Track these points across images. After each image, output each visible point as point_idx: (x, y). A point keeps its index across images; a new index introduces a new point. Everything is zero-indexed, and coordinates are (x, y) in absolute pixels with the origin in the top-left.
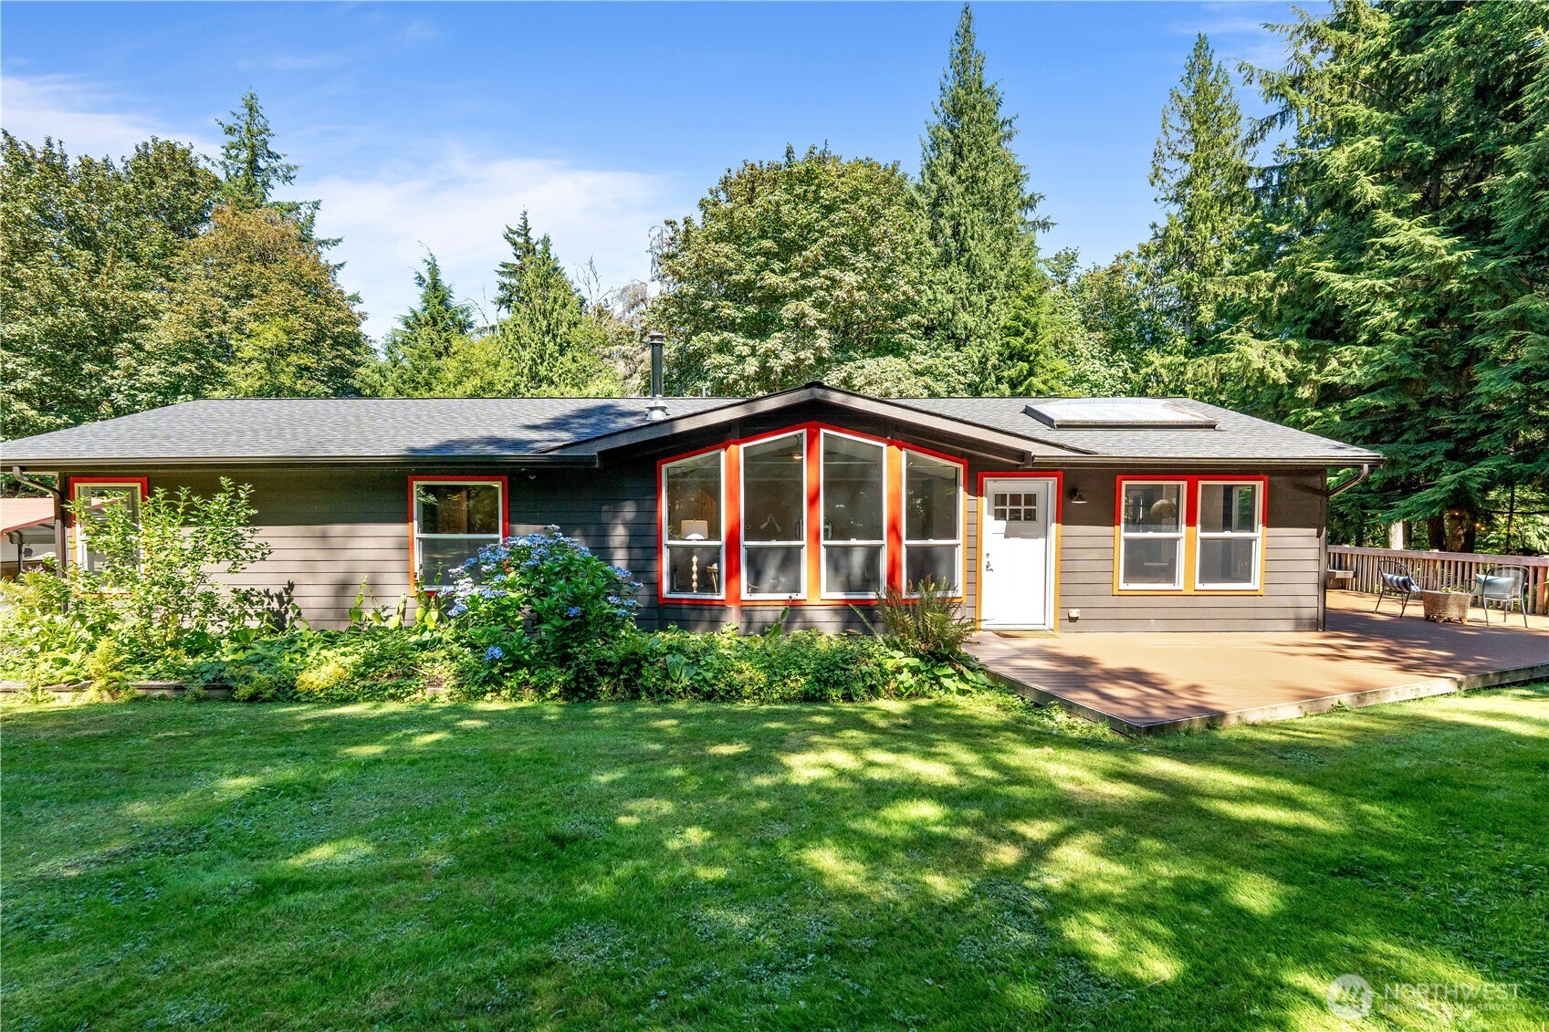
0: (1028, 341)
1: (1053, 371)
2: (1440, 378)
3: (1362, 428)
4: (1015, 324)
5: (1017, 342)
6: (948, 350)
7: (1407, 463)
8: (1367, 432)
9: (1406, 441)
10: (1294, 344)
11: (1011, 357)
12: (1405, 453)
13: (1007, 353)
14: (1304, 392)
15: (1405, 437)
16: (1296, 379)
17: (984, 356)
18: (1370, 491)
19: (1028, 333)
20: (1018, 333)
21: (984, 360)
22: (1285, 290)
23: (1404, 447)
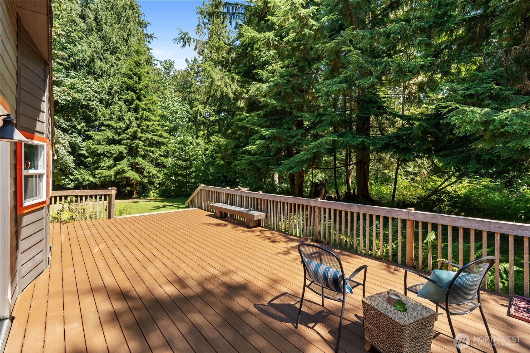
0: (136, 83)
1: (150, 100)
2: (298, 95)
3: (266, 122)
4: (129, 72)
5: (131, 82)
6: (90, 80)
7: (286, 140)
8: (268, 123)
9: (285, 129)
10: (237, 77)
11: (127, 90)
12: (285, 134)
13: (125, 87)
14: (241, 104)
15: (284, 126)
16: (238, 97)
17: (111, 86)
18: (270, 156)
19: (136, 79)
20: (131, 78)
21: (111, 87)
22: (234, 56)
23: (284, 131)
